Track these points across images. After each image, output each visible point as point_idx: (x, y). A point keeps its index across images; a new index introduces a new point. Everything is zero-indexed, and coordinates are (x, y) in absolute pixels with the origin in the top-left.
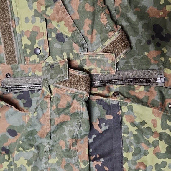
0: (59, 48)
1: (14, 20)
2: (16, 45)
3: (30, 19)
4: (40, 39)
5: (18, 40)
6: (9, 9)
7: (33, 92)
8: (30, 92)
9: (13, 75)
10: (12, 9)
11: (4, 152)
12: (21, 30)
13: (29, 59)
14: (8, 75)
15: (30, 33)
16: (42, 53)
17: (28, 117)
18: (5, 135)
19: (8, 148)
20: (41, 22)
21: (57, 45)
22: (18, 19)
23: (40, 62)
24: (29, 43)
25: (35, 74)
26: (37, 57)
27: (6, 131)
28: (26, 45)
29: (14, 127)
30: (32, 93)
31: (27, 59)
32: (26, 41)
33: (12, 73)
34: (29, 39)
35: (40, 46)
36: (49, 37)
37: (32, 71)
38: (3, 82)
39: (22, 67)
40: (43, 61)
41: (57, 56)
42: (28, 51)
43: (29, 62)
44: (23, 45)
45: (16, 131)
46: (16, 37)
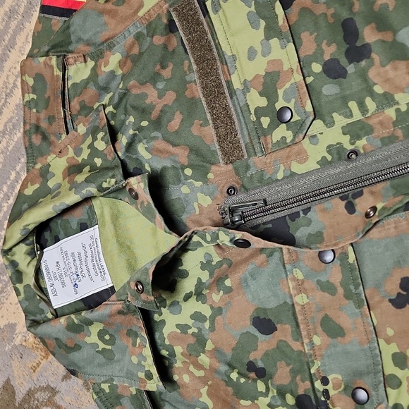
0: (336, 94)
1: (224, 63)
2: (238, 116)
3: (259, 48)
4: (287, 85)
5: (239, 104)
6: (212, 44)
7: (294, 216)
8: (287, 218)
9: (243, 186)
10: (217, 41)
11: (253, 375)
12: (242, 80)
13: (269, 141)
14: (231, 191)
15: (262, 80)
16: (296, 118)
17: (295, 279)
18: (248, 332)
19: (260, 364)
20: (283, 47)
21: (330, 89)
22: (234, 57)
23: (297, 140)
24: (263, 102)
25: (291, 171)
26: (287, 130)
27: (248, 322)
28: (257, 110)
29: (265, 310)
30: (293, 220)
31: (266, 140)
32: (256, 100)
33: (238, 183)
34: (261, 94)
35: (289, 101)
36: (306, 75)
37: (282, 168)
38: (224, 209)
39: (257, 162)
40: (301, 136)
41: (335, 115)
42: (265, 121)
43: (270, 146)
44: (252, 112)
45: (272, 318)
46: (234, 98)
